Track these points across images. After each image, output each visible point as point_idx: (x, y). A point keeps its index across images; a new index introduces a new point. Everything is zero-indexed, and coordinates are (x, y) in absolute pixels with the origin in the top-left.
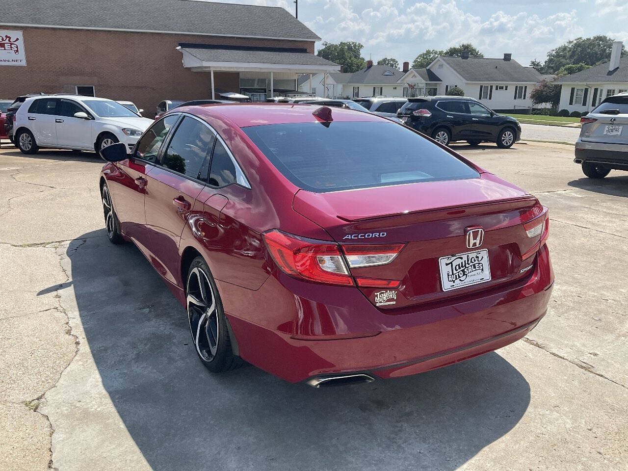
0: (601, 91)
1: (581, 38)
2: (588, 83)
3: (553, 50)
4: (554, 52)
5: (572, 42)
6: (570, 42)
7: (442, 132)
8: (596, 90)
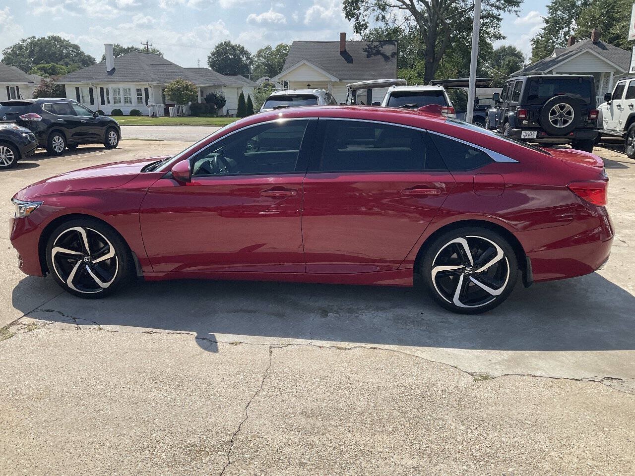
0: (107, 90)
1: (34, 37)
2: (94, 83)
3: (8, 48)
4: (9, 51)
5: (26, 40)
6: (24, 41)
7: (57, 137)
8: (102, 89)
